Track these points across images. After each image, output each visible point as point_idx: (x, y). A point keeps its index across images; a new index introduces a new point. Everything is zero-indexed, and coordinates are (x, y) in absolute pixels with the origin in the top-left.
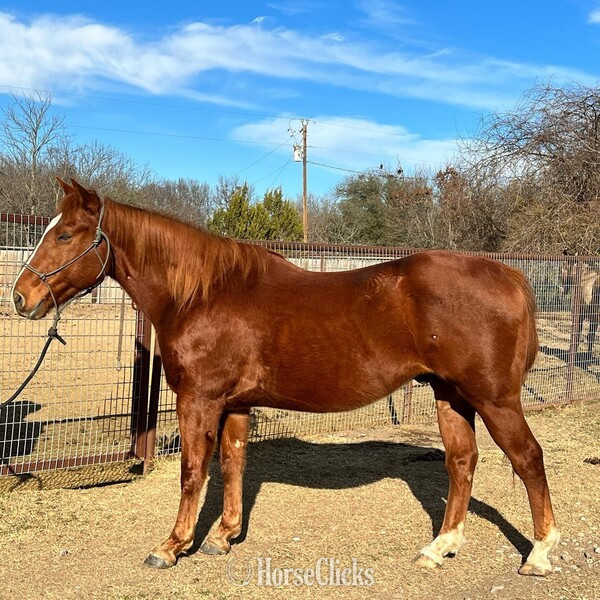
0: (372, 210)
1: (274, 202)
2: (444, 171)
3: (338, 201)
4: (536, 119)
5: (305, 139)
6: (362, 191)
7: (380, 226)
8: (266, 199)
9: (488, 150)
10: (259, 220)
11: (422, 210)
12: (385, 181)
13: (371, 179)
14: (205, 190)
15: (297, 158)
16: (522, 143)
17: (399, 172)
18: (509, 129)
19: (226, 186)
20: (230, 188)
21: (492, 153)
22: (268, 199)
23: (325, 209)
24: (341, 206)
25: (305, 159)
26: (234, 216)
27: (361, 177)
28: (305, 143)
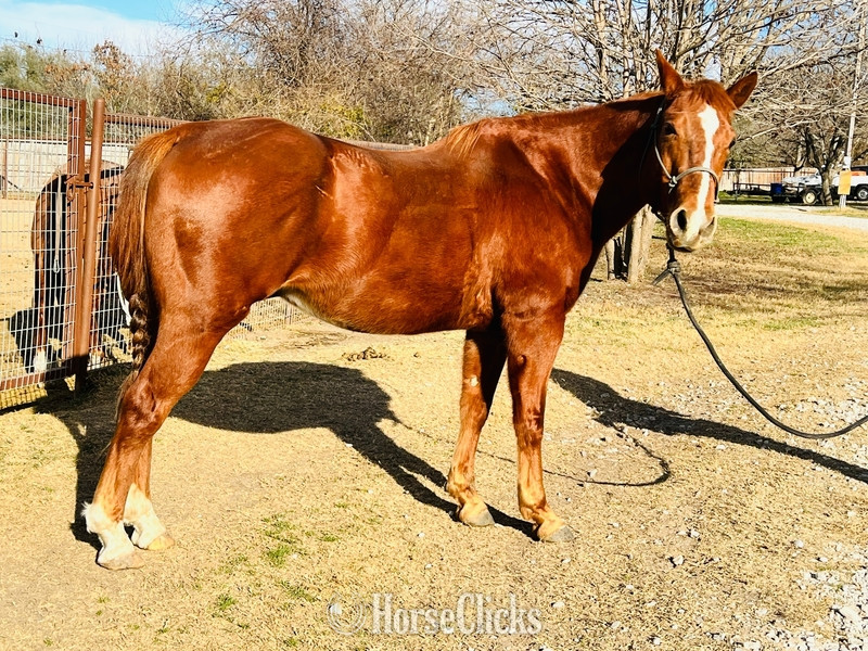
2: (102, 44)
11: (81, 89)
12: (23, 53)
13: (6, 48)
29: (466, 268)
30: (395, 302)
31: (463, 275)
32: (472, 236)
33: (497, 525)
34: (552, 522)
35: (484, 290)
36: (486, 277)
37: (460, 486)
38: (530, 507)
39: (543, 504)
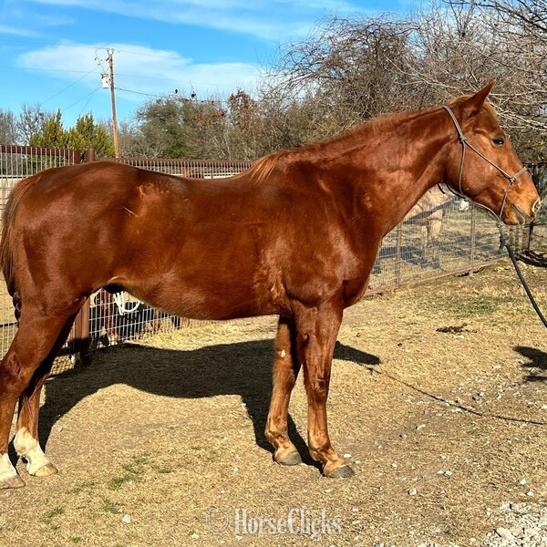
0: (172, 131)
1: (86, 127)
2: (235, 94)
3: (140, 124)
4: (326, 45)
5: (111, 68)
6: (161, 114)
7: (179, 146)
8: (78, 123)
9: (285, 75)
10: (73, 143)
11: (220, 130)
12: (181, 105)
13: (168, 102)
14: (9, 117)
15: (105, 85)
16: (315, 68)
17: (193, 96)
18: (302, 55)
19: (30, 113)
20: (33, 114)
21: (289, 77)
22: (80, 125)
23: (124, 131)
24: (142, 128)
25: (112, 85)
26: (50, 141)
27: (158, 102)
28: (112, 71)
29: (255, 270)
30: (194, 297)
31: (252, 275)
32: (256, 245)
33: (302, 464)
34: (334, 461)
35: (277, 285)
36: (275, 275)
37: (273, 433)
38: (315, 450)
39: (327, 447)
